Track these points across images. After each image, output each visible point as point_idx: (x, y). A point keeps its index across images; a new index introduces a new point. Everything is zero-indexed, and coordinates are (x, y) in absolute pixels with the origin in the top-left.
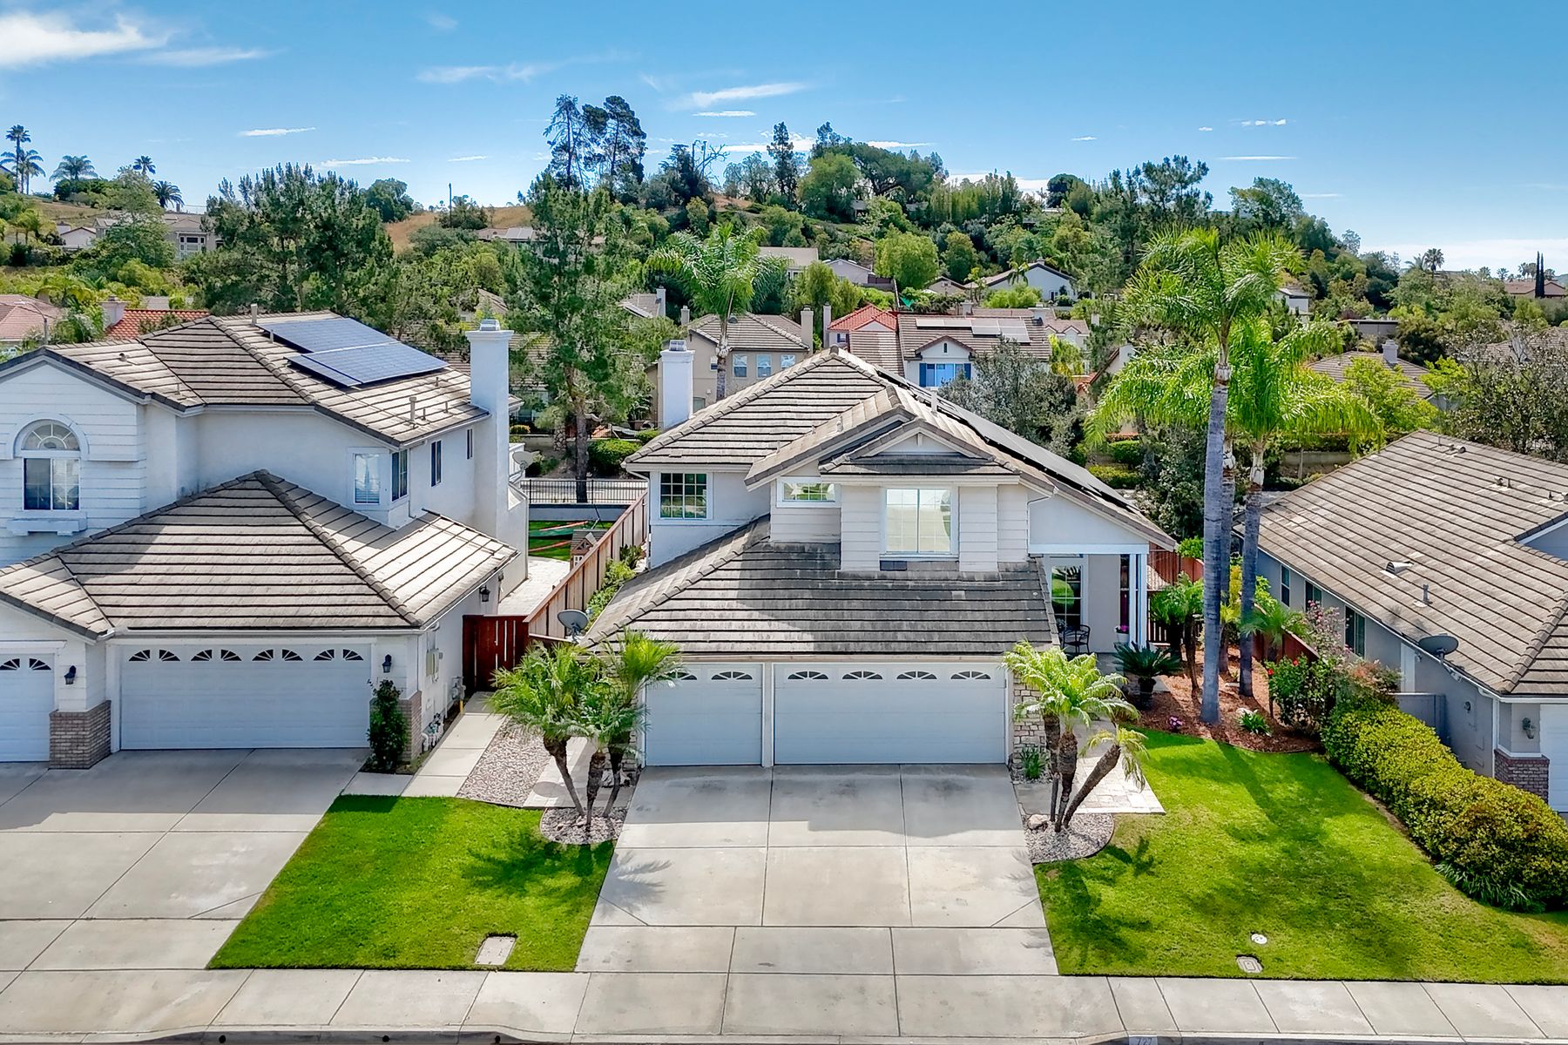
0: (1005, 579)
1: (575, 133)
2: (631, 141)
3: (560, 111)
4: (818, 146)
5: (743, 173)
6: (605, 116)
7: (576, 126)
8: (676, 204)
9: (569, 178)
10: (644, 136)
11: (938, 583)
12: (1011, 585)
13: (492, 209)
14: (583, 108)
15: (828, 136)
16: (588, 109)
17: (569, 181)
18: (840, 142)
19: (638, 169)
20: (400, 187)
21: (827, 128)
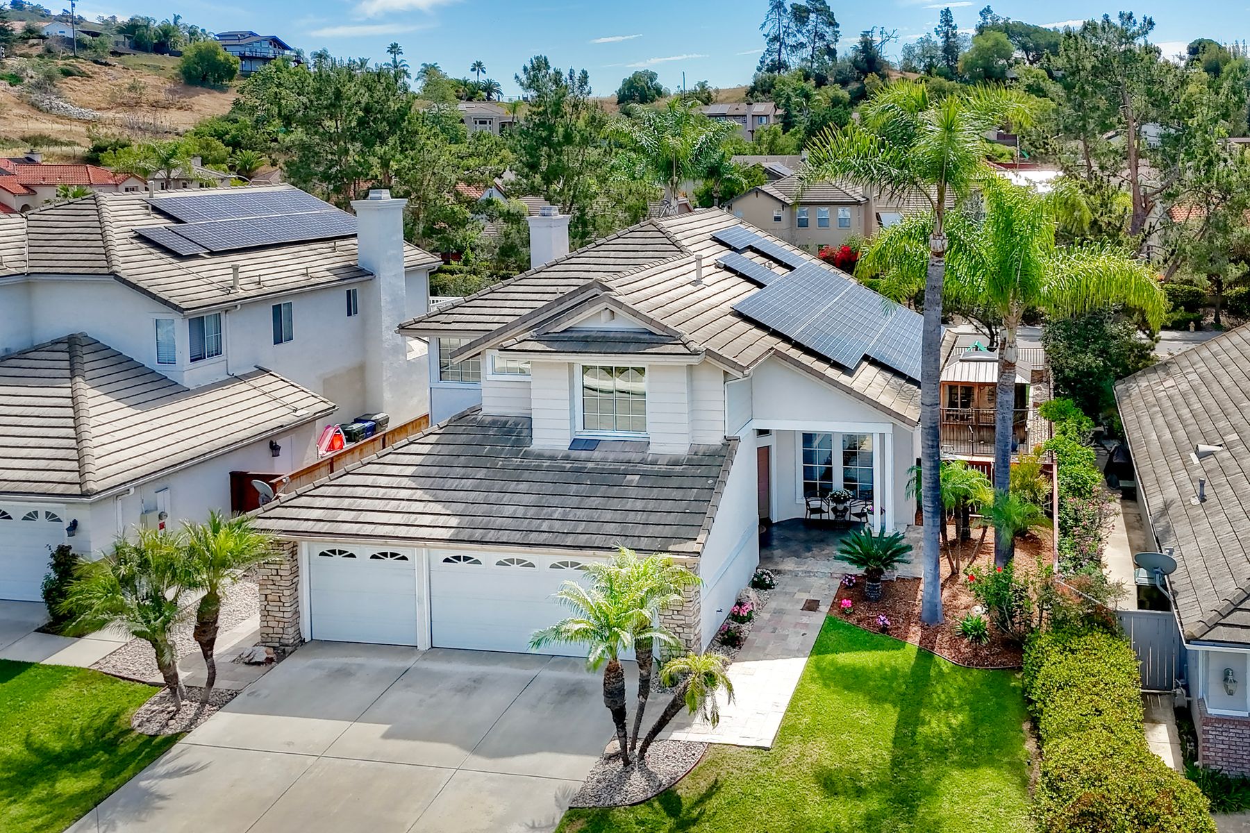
0: (690, 463)
1: (785, 27)
2: (828, 30)
3: (773, 9)
4: (981, 26)
5: (917, 51)
6: (808, 11)
7: (784, 21)
8: (858, 79)
9: (779, 63)
10: (838, 25)
11: (617, 466)
12: (692, 471)
13: (717, 91)
14: (791, 6)
15: (989, 17)
16: (795, 7)
17: (779, 66)
18: (1000, 22)
19: (832, 53)
20: (652, 76)
21: (988, 10)
